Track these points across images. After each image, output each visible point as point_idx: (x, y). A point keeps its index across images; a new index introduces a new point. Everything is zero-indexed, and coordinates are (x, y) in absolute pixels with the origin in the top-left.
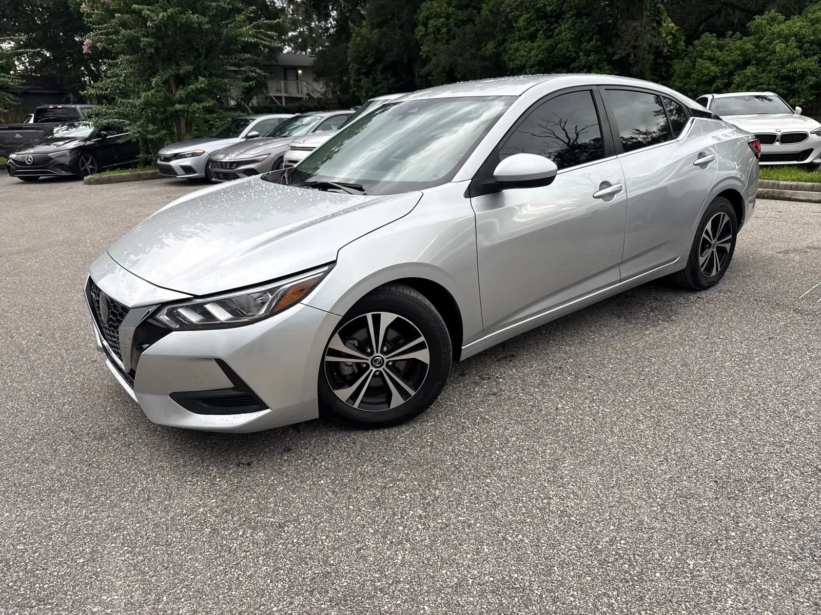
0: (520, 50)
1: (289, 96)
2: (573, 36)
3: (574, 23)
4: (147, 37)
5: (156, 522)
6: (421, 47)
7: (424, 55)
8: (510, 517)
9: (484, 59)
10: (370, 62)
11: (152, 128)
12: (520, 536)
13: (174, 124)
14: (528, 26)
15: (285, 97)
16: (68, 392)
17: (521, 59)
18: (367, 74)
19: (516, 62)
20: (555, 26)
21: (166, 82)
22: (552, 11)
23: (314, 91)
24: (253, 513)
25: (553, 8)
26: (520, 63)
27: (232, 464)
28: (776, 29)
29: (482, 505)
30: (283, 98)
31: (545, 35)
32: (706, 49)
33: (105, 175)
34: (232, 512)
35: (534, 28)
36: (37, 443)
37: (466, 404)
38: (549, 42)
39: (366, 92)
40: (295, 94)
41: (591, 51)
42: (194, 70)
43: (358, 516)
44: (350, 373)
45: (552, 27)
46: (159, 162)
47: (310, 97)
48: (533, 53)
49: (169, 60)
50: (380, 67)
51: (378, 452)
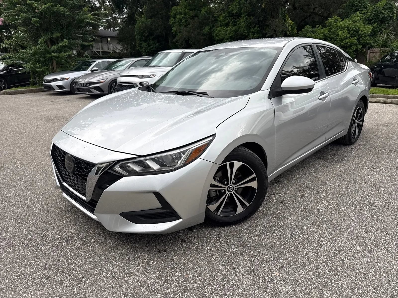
0: (221, 31)
1: (104, 51)
2: (246, 25)
3: (247, 19)
4: (35, 17)
5: (125, 292)
6: (173, 28)
7: (174, 32)
8: (328, 273)
9: (204, 35)
10: (146, 35)
11: (39, 65)
12: (340, 284)
13: (50, 64)
14: (225, 20)
15: (102, 52)
16: (35, 213)
17: (222, 35)
18: (145, 41)
19: (219, 37)
20: (237, 20)
21: (45, 42)
22: (236, 13)
23: (117, 48)
24: (182, 281)
25: (236, 12)
26: (222, 37)
27: (155, 251)
28: (338, 24)
29: (309, 267)
30: (101, 52)
31: (233, 24)
32: (308, 33)
33: (13, 90)
34: (169, 282)
35: (228, 21)
36: (27, 246)
37: (269, 209)
38: (235, 28)
39: (144, 49)
40: (107, 50)
41: (255, 32)
42: (61, 36)
43: (244, 279)
44: (215, 195)
45: (236, 21)
46: (44, 83)
47: (115, 52)
48: (228, 33)
49: (47, 30)
50: (151, 38)
51: (236, 240)
